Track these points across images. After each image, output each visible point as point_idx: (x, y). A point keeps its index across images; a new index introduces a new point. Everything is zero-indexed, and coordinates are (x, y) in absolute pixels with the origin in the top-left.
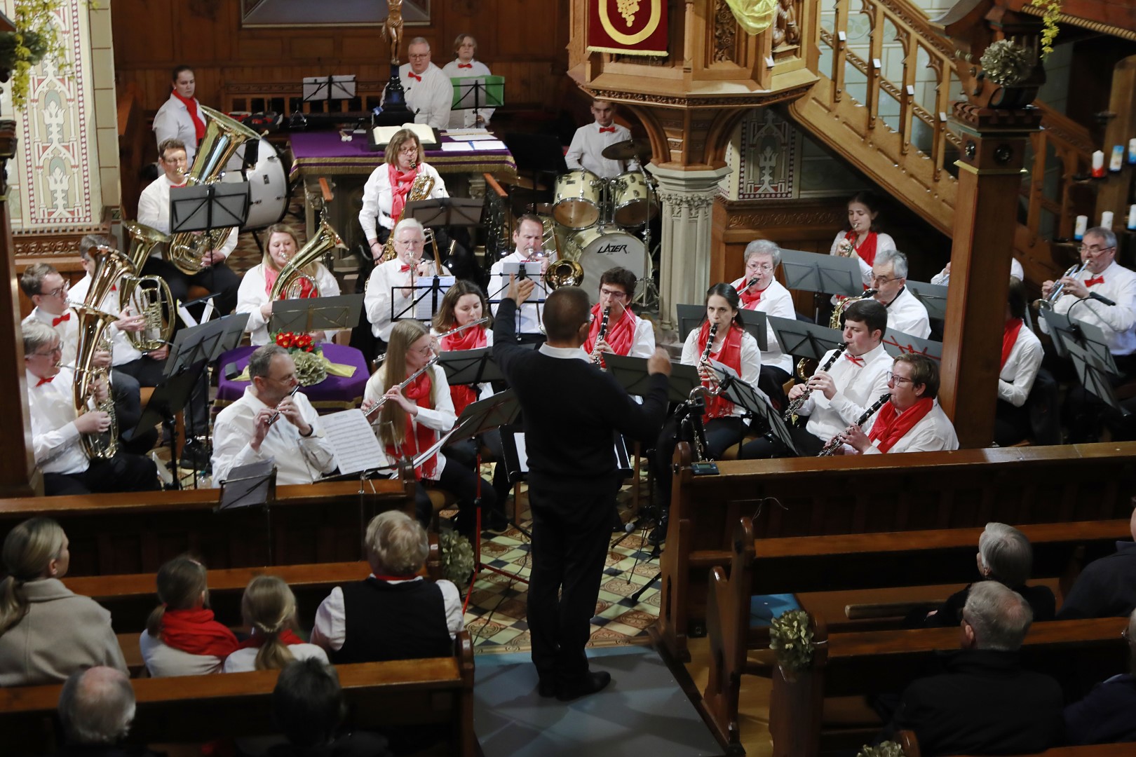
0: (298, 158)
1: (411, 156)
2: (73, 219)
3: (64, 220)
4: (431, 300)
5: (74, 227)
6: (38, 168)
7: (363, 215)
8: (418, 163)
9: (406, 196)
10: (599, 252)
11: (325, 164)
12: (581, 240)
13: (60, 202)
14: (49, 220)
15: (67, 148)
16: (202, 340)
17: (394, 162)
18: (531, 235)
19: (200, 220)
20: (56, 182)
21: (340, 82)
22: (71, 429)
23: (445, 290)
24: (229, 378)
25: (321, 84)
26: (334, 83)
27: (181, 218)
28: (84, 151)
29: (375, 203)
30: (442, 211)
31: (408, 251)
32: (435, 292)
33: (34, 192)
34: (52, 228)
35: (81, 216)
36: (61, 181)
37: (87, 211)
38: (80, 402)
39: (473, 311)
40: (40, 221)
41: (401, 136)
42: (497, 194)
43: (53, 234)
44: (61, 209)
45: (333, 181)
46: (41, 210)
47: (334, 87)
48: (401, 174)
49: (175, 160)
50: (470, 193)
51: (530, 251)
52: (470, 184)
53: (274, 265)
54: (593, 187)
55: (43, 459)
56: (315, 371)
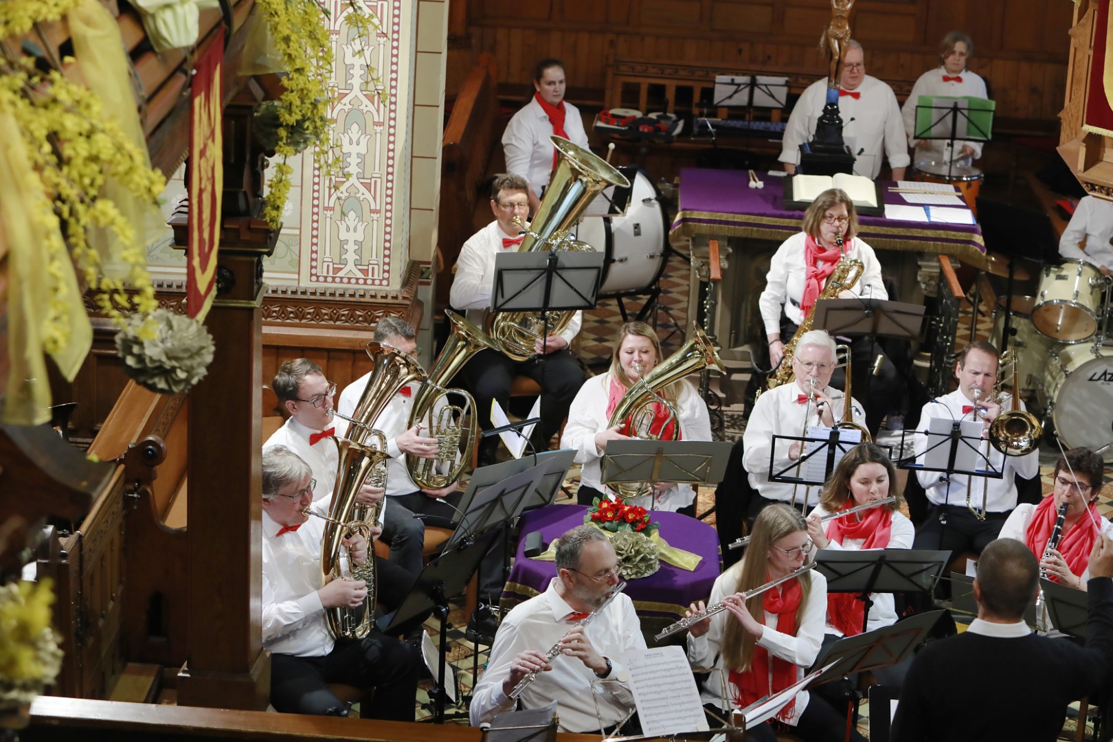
0: (683, 210)
1: (838, 227)
2: (365, 280)
3: (353, 281)
4: (826, 458)
5: (365, 290)
6: (326, 209)
7: (765, 300)
8: (847, 237)
9: (824, 281)
10: (1091, 379)
11: (720, 222)
12: (1068, 359)
13: (351, 257)
14: (334, 278)
15: (367, 186)
16: (502, 493)
17: (814, 233)
18: (978, 370)
19: (533, 298)
20: (348, 229)
21: (766, 85)
22: (314, 600)
23: (847, 447)
24: (529, 554)
25: (739, 85)
26: (757, 85)
27: (509, 291)
28: (389, 192)
29: (782, 285)
30: (867, 315)
31: (809, 377)
32: (832, 448)
33: (320, 241)
34: (337, 289)
35: (376, 277)
36: (355, 230)
37: (384, 271)
38: (330, 563)
39: (874, 487)
40: (321, 279)
41: (828, 199)
42: (951, 292)
43: (338, 298)
44: (351, 266)
45: (729, 245)
46: (325, 264)
47: (757, 91)
48: (822, 250)
49: (512, 205)
50: (919, 278)
51: (976, 393)
52: (920, 267)
53: (623, 378)
54: (1093, 287)
55: (273, 637)
56: (644, 559)
